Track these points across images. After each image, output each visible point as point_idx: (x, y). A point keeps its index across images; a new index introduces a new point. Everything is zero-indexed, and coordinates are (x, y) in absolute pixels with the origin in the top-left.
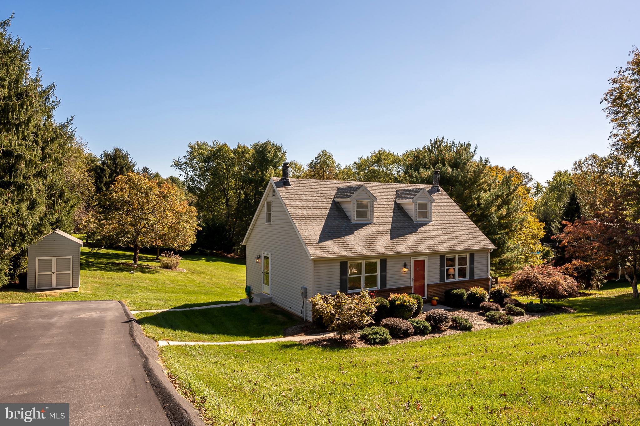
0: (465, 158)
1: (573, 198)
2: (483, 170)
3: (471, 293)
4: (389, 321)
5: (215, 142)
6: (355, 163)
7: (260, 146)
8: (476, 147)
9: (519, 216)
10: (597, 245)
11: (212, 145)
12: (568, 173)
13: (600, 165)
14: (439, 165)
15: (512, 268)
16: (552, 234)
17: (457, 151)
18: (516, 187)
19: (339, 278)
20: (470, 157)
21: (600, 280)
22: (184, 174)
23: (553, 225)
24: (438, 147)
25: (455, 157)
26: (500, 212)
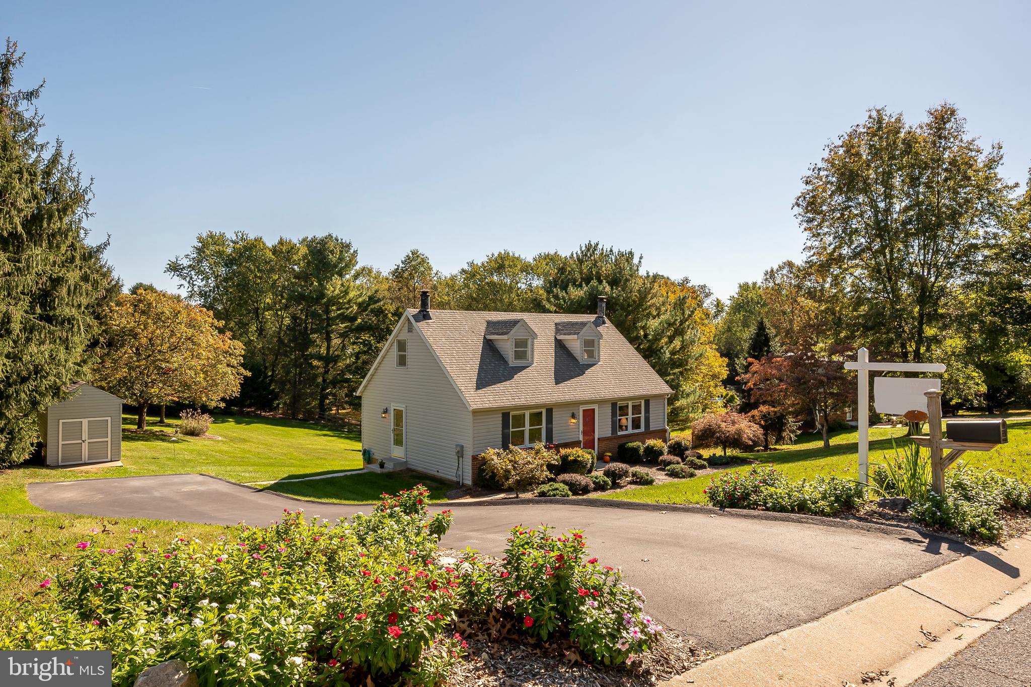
0: (627, 272)
1: (761, 327)
2: (651, 289)
3: (648, 447)
4: (567, 477)
5: (240, 234)
6: (463, 271)
7: (317, 243)
8: (641, 258)
9: (696, 350)
10: (784, 387)
11: (234, 238)
12: (758, 286)
13: (798, 276)
14: (594, 283)
15: (687, 420)
16: (737, 374)
17: (616, 261)
18: (693, 312)
19: (501, 433)
20: (634, 273)
21: (793, 432)
22: (186, 285)
23: (737, 361)
24: (591, 256)
25: (613, 270)
26: (672, 346)
